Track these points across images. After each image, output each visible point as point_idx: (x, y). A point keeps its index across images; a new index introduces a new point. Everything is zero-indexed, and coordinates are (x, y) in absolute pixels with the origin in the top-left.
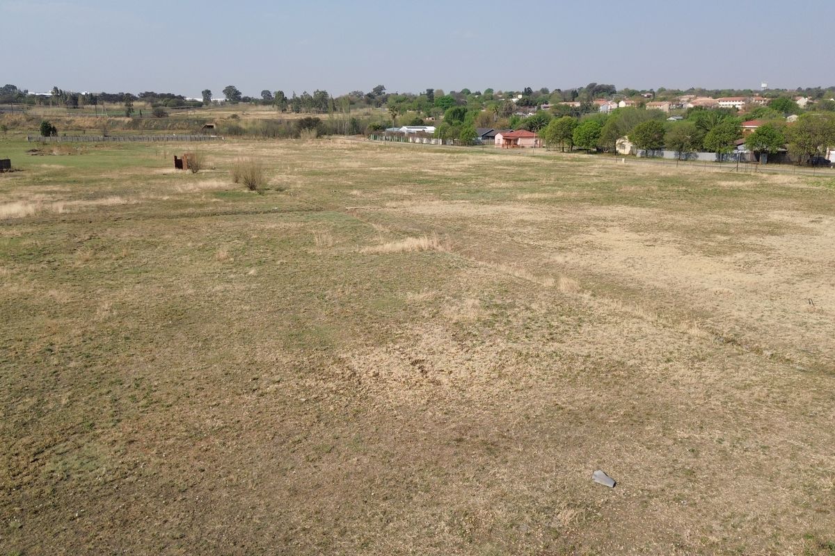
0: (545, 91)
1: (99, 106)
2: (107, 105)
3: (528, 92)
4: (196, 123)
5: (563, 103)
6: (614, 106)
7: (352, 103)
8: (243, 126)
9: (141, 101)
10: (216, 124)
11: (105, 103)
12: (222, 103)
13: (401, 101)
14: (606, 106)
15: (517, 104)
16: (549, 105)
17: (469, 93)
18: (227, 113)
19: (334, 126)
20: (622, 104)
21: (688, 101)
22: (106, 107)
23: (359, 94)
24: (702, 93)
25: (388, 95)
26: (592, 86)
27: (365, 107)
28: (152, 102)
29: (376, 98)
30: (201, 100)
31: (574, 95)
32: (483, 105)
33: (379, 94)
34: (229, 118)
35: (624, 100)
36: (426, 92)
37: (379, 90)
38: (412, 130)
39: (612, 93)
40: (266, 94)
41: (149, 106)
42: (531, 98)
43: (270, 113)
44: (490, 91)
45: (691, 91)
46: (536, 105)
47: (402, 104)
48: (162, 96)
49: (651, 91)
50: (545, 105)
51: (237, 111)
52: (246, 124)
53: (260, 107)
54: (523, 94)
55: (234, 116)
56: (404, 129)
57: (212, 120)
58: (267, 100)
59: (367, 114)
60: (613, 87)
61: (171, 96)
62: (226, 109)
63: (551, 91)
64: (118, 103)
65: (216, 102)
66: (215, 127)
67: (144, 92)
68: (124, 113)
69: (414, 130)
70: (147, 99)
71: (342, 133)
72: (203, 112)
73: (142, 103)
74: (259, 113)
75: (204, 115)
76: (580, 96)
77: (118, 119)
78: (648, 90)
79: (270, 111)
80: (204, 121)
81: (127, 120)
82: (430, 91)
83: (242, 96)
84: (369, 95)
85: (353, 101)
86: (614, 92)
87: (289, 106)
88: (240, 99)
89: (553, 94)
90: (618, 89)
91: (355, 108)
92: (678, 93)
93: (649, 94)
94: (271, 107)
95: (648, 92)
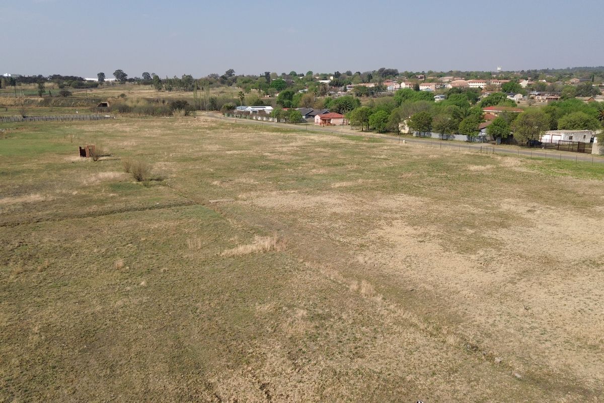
0: (349, 73)
1: (18, 87)
2: (24, 86)
3: (337, 75)
4: (94, 101)
5: (362, 84)
6: (398, 86)
7: (211, 83)
8: (129, 104)
9: (50, 82)
10: (109, 102)
11: (22, 84)
12: (113, 84)
13: (246, 82)
14: (392, 87)
15: (330, 84)
16: (353, 85)
17: (295, 75)
18: (116, 92)
19: (198, 104)
20: (403, 85)
21: (449, 82)
22: (23, 88)
23: (215, 76)
24: (458, 74)
25: (237, 77)
26: (382, 70)
27: (220, 86)
28: (59, 83)
29: (228, 79)
30: (96, 80)
31: (369, 77)
32: (305, 85)
33: (231, 75)
34: (118, 97)
35: (404, 81)
36: (264, 75)
37: (230, 73)
38: (255, 109)
39: (396, 75)
40: (146, 75)
41: (56, 86)
42: (340, 80)
43: (149, 92)
44: (310, 73)
45: (450, 73)
46: (343, 85)
47: (247, 84)
48: (67, 78)
49: (423, 73)
50: (349, 85)
51: (124, 89)
52: (132, 102)
53: (142, 87)
54: (334, 76)
55: (123, 95)
56: (249, 109)
57: (106, 99)
58: (148, 80)
59: (222, 92)
60: (396, 70)
61: (74, 78)
62: (116, 88)
63: (353, 73)
64: (33, 84)
65: (108, 82)
66: (108, 105)
67: (52, 75)
68: (37, 92)
69: (257, 109)
70: (55, 80)
71: (204, 109)
72: (99, 91)
73: (50, 84)
74: (141, 91)
75: (99, 94)
76: (374, 78)
77: (33, 99)
78: (421, 72)
79: (150, 89)
80: (100, 100)
81: (40, 99)
82: (267, 74)
83: (128, 78)
84: (223, 77)
85: (211, 82)
86: (398, 74)
87: (164, 86)
88: (126, 80)
89: (355, 76)
90: (399, 72)
91: (212, 87)
92: (441, 75)
93: (422, 76)
94: (150, 86)
95: (421, 74)
